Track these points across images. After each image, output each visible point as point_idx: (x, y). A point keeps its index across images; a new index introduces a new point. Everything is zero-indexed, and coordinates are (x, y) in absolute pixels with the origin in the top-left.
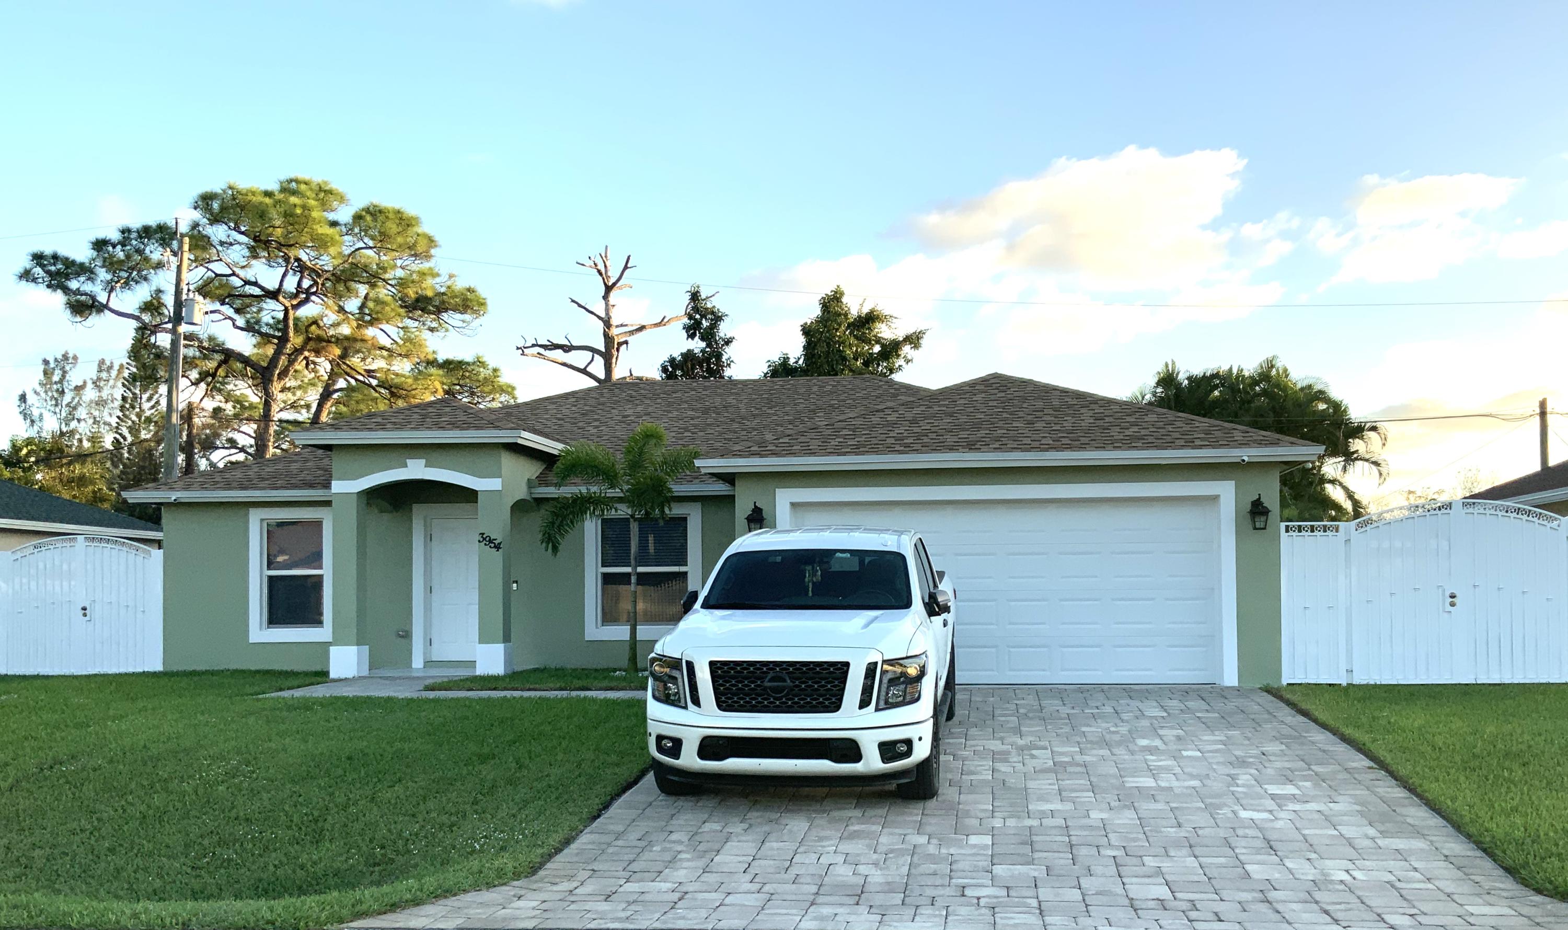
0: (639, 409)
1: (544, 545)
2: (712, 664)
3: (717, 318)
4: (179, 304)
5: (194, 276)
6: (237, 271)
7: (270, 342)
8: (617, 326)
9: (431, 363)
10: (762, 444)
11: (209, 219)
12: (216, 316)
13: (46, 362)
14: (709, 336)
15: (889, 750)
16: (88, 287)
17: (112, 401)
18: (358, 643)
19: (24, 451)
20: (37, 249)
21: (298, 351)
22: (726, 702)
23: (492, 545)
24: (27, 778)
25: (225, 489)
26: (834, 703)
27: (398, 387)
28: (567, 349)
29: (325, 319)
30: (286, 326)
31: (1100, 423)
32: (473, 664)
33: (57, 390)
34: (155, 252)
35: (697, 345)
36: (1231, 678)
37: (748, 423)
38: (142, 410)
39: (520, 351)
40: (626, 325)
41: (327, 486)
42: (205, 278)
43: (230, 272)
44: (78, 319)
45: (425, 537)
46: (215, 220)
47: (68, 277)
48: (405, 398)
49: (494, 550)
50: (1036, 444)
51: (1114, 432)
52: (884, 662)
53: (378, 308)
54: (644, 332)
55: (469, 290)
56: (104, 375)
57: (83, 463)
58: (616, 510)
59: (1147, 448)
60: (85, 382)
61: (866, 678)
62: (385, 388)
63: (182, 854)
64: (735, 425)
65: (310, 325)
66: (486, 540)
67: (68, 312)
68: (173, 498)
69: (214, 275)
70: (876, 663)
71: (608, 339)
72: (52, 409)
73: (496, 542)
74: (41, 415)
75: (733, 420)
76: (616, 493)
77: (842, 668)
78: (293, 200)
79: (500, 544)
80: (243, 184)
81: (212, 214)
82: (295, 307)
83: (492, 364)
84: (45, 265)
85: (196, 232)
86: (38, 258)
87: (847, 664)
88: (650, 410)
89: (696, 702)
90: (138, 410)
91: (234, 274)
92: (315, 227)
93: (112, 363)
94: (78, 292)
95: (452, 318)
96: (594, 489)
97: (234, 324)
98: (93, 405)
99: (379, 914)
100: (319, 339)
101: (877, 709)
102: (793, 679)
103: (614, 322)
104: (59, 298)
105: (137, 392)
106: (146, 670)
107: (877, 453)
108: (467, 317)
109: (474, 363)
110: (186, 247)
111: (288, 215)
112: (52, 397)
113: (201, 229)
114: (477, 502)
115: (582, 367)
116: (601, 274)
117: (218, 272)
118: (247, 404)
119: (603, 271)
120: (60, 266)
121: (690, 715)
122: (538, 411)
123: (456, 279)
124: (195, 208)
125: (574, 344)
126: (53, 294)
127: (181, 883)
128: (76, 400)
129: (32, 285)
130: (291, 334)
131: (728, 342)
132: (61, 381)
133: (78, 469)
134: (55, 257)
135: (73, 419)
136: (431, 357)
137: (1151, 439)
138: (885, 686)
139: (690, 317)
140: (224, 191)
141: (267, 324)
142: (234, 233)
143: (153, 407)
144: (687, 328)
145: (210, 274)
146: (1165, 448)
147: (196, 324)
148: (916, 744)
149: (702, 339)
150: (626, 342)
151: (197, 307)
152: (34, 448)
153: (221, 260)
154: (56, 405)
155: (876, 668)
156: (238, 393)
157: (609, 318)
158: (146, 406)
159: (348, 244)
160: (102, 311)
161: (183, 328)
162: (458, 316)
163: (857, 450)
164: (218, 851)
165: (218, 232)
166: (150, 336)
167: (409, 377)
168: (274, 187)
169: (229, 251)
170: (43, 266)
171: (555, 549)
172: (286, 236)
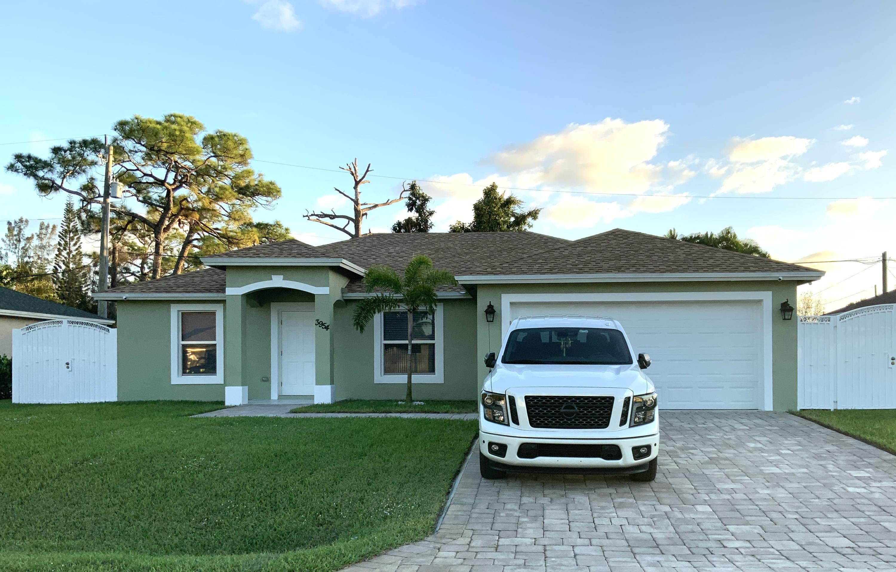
0: (397, 248)
1: (355, 327)
2: (527, 398)
3: (425, 200)
4: (107, 186)
5: (114, 169)
6: (140, 167)
7: (157, 210)
8: (362, 205)
9: (250, 224)
10: (493, 267)
11: (123, 137)
12: (128, 194)
13: (9, 223)
14: (420, 210)
15: (637, 452)
16: (49, 175)
17: (49, 246)
18: (243, 385)
19: (5, 273)
20: (18, 152)
21: (176, 216)
22: (535, 422)
23: (324, 327)
24: (68, 470)
25: (156, 292)
26: (604, 422)
27: (232, 237)
28: (333, 217)
29: (191, 197)
30: (169, 201)
31: (690, 257)
32: (312, 397)
33: (16, 240)
34: (91, 156)
35: (414, 215)
36: (769, 406)
37: (464, 257)
38: (71, 252)
39: (307, 218)
40: (367, 204)
41: (224, 291)
42: (120, 172)
43: (136, 168)
44: (43, 194)
45: (278, 323)
46: (127, 136)
47: (37, 169)
48: (237, 244)
49: (325, 330)
50: (656, 269)
51: (700, 262)
52: (634, 396)
53: (222, 192)
54: (377, 209)
55: (271, 183)
56: (44, 231)
57: (40, 280)
58: (399, 306)
59: (723, 272)
60: (33, 235)
61: (624, 407)
62: (225, 238)
63: (186, 519)
64: (456, 259)
65: (183, 200)
66: (320, 324)
67: (37, 190)
68: (124, 297)
69: (125, 170)
70: (630, 397)
71: (357, 212)
72: (13, 250)
73: (326, 325)
74: (7, 254)
75: (454, 256)
76: (399, 296)
77: (609, 401)
78: (174, 126)
79: (328, 326)
80: (145, 116)
81: (125, 134)
82: (174, 190)
83: (285, 226)
84: (23, 162)
85: (116, 144)
86: (19, 157)
87: (612, 398)
88: (404, 249)
89: (516, 421)
90: (68, 251)
91: (138, 169)
92: (187, 143)
93: (48, 224)
94: (43, 178)
95: (261, 199)
96: (387, 294)
97: (138, 199)
98: (37, 248)
99: (356, 563)
100: (188, 209)
101: (630, 426)
102: (579, 407)
103: (360, 202)
104: (31, 182)
105: (68, 240)
106: (107, 401)
107: (563, 273)
108: (269, 199)
109: (274, 226)
110: (112, 152)
111: (171, 135)
112: (13, 244)
113: (119, 142)
114: (314, 301)
115: (342, 228)
116: (352, 174)
117: (129, 168)
118: (136, 248)
119: (354, 172)
120: (32, 162)
121: (512, 430)
122: (337, 250)
123: (263, 177)
124: (115, 130)
125: (337, 214)
126: (28, 179)
127: (191, 539)
128: (27, 246)
129: (15, 174)
130: (172, 205)
131: (431, 213)
132: (18, 234)
133: (36, 283)
134: (29, 157)
135: (26, 256)
136: (248, 222)
137: (724, 267)
138: (634, 411)
139: (410, 199)
140: (133, 120)
141: (155, 200)
142: (138, 145)
143: (77, 249)
144: (408, 205)
145: (124, 169)
146: (735, 272)
147: (118, 198)
148: (653, 448)
149: (417, 212)
150: (366, 214)
151: (119, 188)
152: (10, 271)
153: (130, 161)
154: (16, 248)
155: (629, 400)
156: (130, 241)
157: (358, 200)
158: (73, 248)
159: (204, 154)
160: (58, 189)
161: (110, 200)
162: (264, 198)
163: (551, 271)
164: (210, 517)
165: (129, 144)
166: (87, 205)
167: (239, 232)
168: (161, 119)
169: (135, 156)
170: (22, 162)
171: (362, 329)
172: (169, 147)
